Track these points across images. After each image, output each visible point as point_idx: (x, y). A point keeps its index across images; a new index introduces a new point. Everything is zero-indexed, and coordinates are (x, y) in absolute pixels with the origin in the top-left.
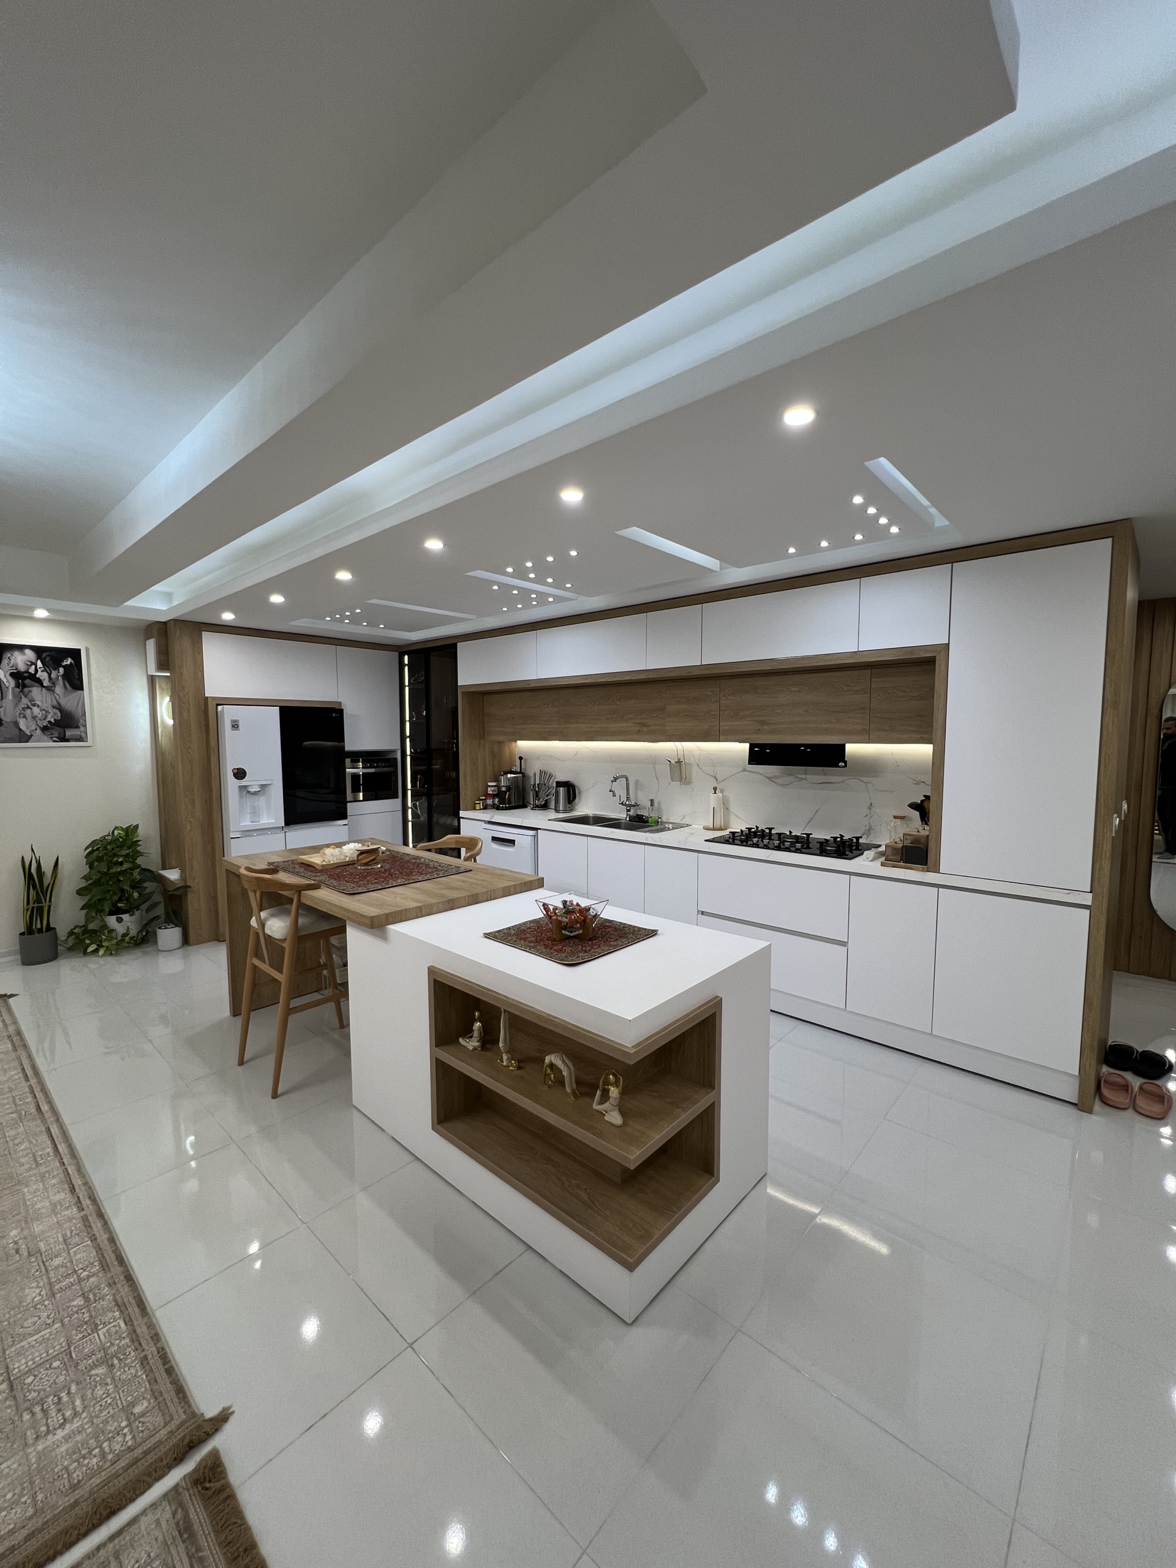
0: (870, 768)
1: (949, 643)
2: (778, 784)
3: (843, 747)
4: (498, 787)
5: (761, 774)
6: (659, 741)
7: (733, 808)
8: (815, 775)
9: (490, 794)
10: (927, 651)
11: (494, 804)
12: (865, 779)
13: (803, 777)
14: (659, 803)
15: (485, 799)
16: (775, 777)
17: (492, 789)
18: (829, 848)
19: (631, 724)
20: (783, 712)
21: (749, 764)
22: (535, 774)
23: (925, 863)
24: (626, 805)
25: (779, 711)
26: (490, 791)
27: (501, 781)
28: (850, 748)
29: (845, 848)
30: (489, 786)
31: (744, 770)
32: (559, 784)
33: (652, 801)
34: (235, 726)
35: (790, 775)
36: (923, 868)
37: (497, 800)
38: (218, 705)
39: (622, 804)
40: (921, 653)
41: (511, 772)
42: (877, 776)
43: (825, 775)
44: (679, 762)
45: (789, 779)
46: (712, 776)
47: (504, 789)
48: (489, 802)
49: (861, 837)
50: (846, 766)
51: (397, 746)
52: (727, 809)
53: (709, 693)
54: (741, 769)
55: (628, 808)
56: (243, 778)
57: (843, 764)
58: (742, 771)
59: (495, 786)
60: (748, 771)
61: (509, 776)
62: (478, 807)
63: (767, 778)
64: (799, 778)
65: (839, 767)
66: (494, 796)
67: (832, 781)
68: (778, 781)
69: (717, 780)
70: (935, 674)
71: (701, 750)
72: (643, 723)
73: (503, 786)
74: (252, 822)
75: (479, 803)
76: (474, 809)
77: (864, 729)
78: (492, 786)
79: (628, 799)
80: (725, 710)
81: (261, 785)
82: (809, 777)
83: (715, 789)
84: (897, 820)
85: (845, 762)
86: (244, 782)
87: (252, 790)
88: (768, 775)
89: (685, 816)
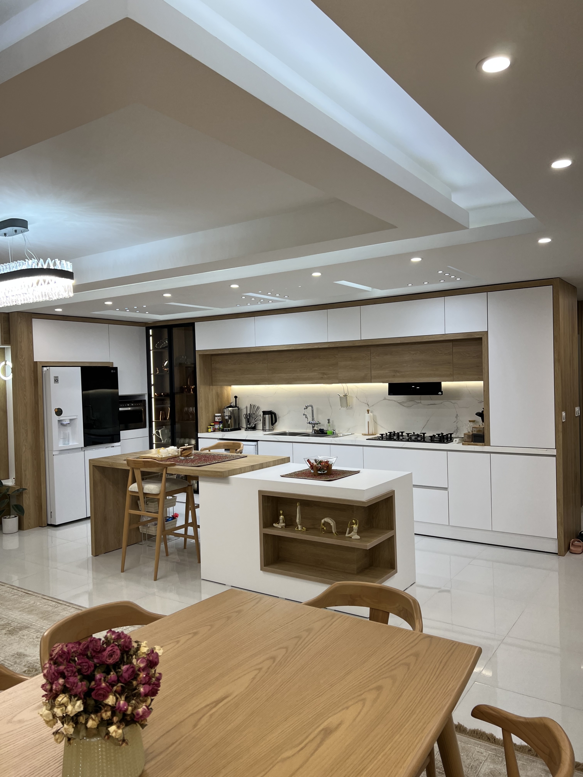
0: (456, 395)
1: (488, 331)
2: (405, 406)
3: (440, 383)
4: (223, 417)
5: (395, 401)
6: (332, 384)
7: (379, 421)
8: (426, 400)
9: (217, 421)
10: (478, 335)
11: (220, 428)
12: (453, 401)
13: (419, 401)
14: (333, 421)
15: (214, 425)
16: (403, 402)
17: (219, 418)
18: (436, 439)
19: (316, 374)
20: (407, 365)
21: (389, 395)
22: (247, 407)
23: (483, 442)
24: (312, 423)
25: (405, 365)
26: (217, 419)
27: (225, 412)
28: (444, 384)
29: (444, 439)
30: (216, 416)
31: (385, 399)
32: (265, 413)
33: (329, 420)
34: (56, 380)
35: (412, 401)
36: (482, 444)
37: (221, 425)
38: (43, 367)
39: (309, 423)
40: (475, 336)
41: (231, 407)
42: (459, 400)
43: (432, 400)
44: (346, 396)
45: (411, 403)
46: (366, 403)
47: (227, 418)
48: (217, 427)
49: (453, 434)
50: (442, 394)
51: (146, 392)
52: (375, 422)
53: (365, 355)
54: (383, 398)
55: (313, 426)
56: (60, 415)
57: (441, 393)
58: (384, 400)
59: (220, 416)
60: (387, 399)
61: (230, 409)
62: (210, 430)
63: (398, 403)
64: (417, 402)
65: (438, 395)
66: (220, 423)
67: (436, 403)
68: (405, 405)
69: (368, 406)
70: (482, 346)
71: (358, 388)
72: (324, 373)
73: (227, 416)
74: (64, 445)
75: (210, 428)
76: (208, 432)
77: (451, 374)
78: (218, 416)
79: (313, 419)
80: (374, 365)
81: (70, 419)
82: (422, 401)
83: (368, 411)
84: (471, 423)
85: (442, 392)
86: (61, 418)
87: (65, 423)
88: (399, 402)
89: (349, 429)
